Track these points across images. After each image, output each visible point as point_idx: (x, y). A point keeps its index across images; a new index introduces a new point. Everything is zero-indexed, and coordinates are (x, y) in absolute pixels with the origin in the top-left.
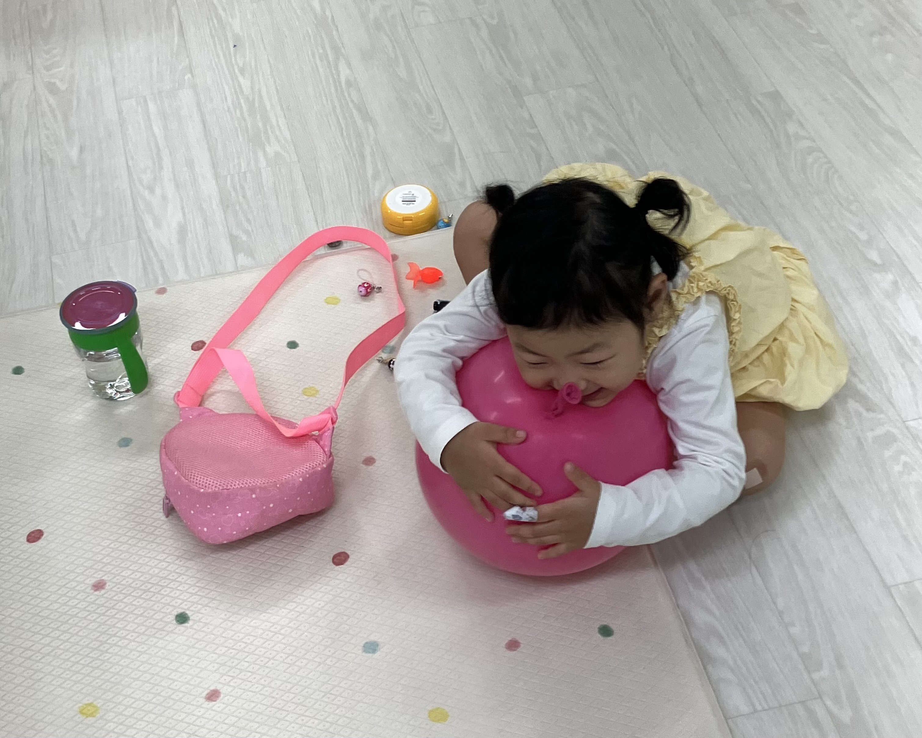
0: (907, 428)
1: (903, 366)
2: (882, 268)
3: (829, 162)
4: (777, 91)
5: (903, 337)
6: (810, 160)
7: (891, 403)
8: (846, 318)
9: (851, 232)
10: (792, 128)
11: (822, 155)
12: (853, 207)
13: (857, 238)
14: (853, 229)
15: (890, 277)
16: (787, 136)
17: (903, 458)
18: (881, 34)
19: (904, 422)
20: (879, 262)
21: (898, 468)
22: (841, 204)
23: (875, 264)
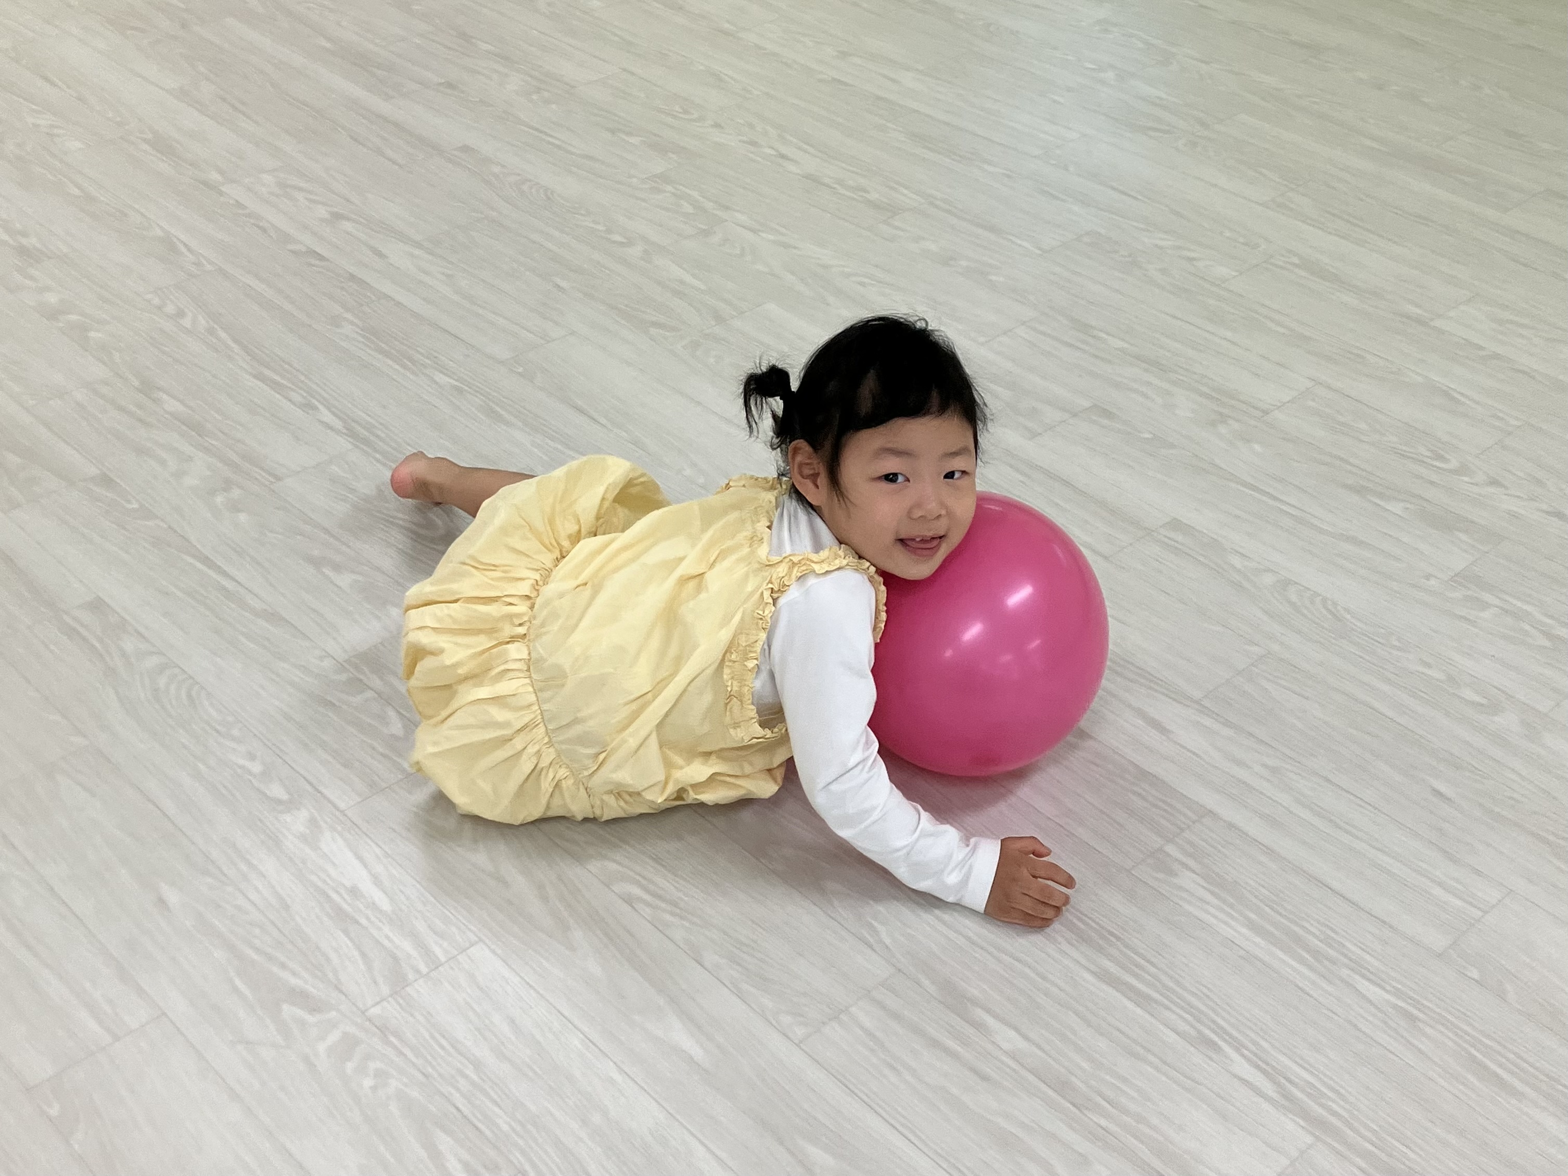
0: (370, 1020)
1: (346, 932)
2: (290, 805)
3: (191, 677)
4: (99, 599)
5: (337, 892)
6: (162, 682)
7: (341, 992)
8: (257, 889)
9: (242, 767)
10: (129, 644)
11: (177, 671)
12: (235, 732)
13: (250, 773)
14: (241, 762)
15: (304, 814)
16: (124, 654)
17: (373, 1065)
18: (225, 490)
19: (363, 1013)
20: (285, 797)
21: (368, 1083)
22: (218, 731)
23: (279, 802)
